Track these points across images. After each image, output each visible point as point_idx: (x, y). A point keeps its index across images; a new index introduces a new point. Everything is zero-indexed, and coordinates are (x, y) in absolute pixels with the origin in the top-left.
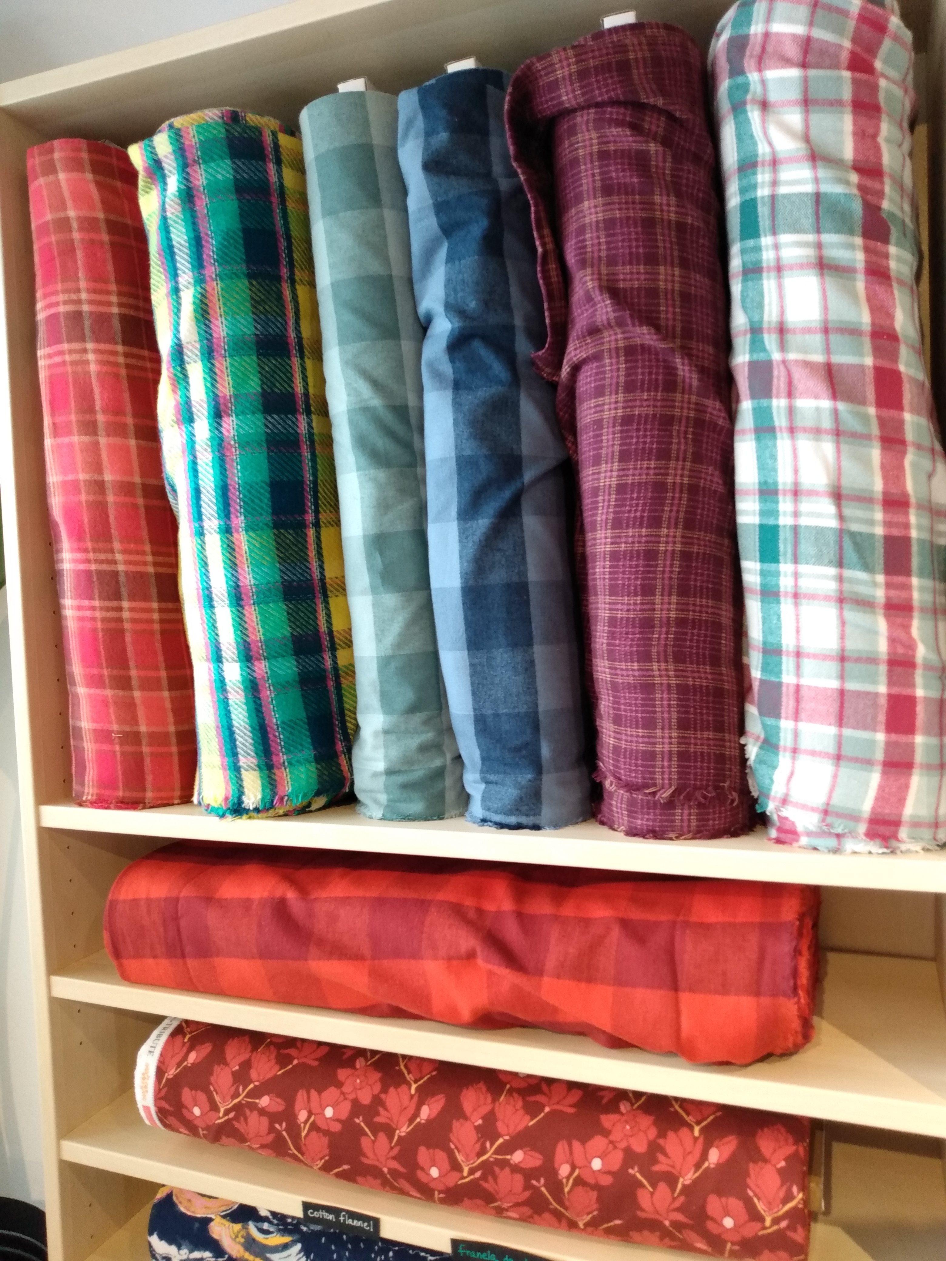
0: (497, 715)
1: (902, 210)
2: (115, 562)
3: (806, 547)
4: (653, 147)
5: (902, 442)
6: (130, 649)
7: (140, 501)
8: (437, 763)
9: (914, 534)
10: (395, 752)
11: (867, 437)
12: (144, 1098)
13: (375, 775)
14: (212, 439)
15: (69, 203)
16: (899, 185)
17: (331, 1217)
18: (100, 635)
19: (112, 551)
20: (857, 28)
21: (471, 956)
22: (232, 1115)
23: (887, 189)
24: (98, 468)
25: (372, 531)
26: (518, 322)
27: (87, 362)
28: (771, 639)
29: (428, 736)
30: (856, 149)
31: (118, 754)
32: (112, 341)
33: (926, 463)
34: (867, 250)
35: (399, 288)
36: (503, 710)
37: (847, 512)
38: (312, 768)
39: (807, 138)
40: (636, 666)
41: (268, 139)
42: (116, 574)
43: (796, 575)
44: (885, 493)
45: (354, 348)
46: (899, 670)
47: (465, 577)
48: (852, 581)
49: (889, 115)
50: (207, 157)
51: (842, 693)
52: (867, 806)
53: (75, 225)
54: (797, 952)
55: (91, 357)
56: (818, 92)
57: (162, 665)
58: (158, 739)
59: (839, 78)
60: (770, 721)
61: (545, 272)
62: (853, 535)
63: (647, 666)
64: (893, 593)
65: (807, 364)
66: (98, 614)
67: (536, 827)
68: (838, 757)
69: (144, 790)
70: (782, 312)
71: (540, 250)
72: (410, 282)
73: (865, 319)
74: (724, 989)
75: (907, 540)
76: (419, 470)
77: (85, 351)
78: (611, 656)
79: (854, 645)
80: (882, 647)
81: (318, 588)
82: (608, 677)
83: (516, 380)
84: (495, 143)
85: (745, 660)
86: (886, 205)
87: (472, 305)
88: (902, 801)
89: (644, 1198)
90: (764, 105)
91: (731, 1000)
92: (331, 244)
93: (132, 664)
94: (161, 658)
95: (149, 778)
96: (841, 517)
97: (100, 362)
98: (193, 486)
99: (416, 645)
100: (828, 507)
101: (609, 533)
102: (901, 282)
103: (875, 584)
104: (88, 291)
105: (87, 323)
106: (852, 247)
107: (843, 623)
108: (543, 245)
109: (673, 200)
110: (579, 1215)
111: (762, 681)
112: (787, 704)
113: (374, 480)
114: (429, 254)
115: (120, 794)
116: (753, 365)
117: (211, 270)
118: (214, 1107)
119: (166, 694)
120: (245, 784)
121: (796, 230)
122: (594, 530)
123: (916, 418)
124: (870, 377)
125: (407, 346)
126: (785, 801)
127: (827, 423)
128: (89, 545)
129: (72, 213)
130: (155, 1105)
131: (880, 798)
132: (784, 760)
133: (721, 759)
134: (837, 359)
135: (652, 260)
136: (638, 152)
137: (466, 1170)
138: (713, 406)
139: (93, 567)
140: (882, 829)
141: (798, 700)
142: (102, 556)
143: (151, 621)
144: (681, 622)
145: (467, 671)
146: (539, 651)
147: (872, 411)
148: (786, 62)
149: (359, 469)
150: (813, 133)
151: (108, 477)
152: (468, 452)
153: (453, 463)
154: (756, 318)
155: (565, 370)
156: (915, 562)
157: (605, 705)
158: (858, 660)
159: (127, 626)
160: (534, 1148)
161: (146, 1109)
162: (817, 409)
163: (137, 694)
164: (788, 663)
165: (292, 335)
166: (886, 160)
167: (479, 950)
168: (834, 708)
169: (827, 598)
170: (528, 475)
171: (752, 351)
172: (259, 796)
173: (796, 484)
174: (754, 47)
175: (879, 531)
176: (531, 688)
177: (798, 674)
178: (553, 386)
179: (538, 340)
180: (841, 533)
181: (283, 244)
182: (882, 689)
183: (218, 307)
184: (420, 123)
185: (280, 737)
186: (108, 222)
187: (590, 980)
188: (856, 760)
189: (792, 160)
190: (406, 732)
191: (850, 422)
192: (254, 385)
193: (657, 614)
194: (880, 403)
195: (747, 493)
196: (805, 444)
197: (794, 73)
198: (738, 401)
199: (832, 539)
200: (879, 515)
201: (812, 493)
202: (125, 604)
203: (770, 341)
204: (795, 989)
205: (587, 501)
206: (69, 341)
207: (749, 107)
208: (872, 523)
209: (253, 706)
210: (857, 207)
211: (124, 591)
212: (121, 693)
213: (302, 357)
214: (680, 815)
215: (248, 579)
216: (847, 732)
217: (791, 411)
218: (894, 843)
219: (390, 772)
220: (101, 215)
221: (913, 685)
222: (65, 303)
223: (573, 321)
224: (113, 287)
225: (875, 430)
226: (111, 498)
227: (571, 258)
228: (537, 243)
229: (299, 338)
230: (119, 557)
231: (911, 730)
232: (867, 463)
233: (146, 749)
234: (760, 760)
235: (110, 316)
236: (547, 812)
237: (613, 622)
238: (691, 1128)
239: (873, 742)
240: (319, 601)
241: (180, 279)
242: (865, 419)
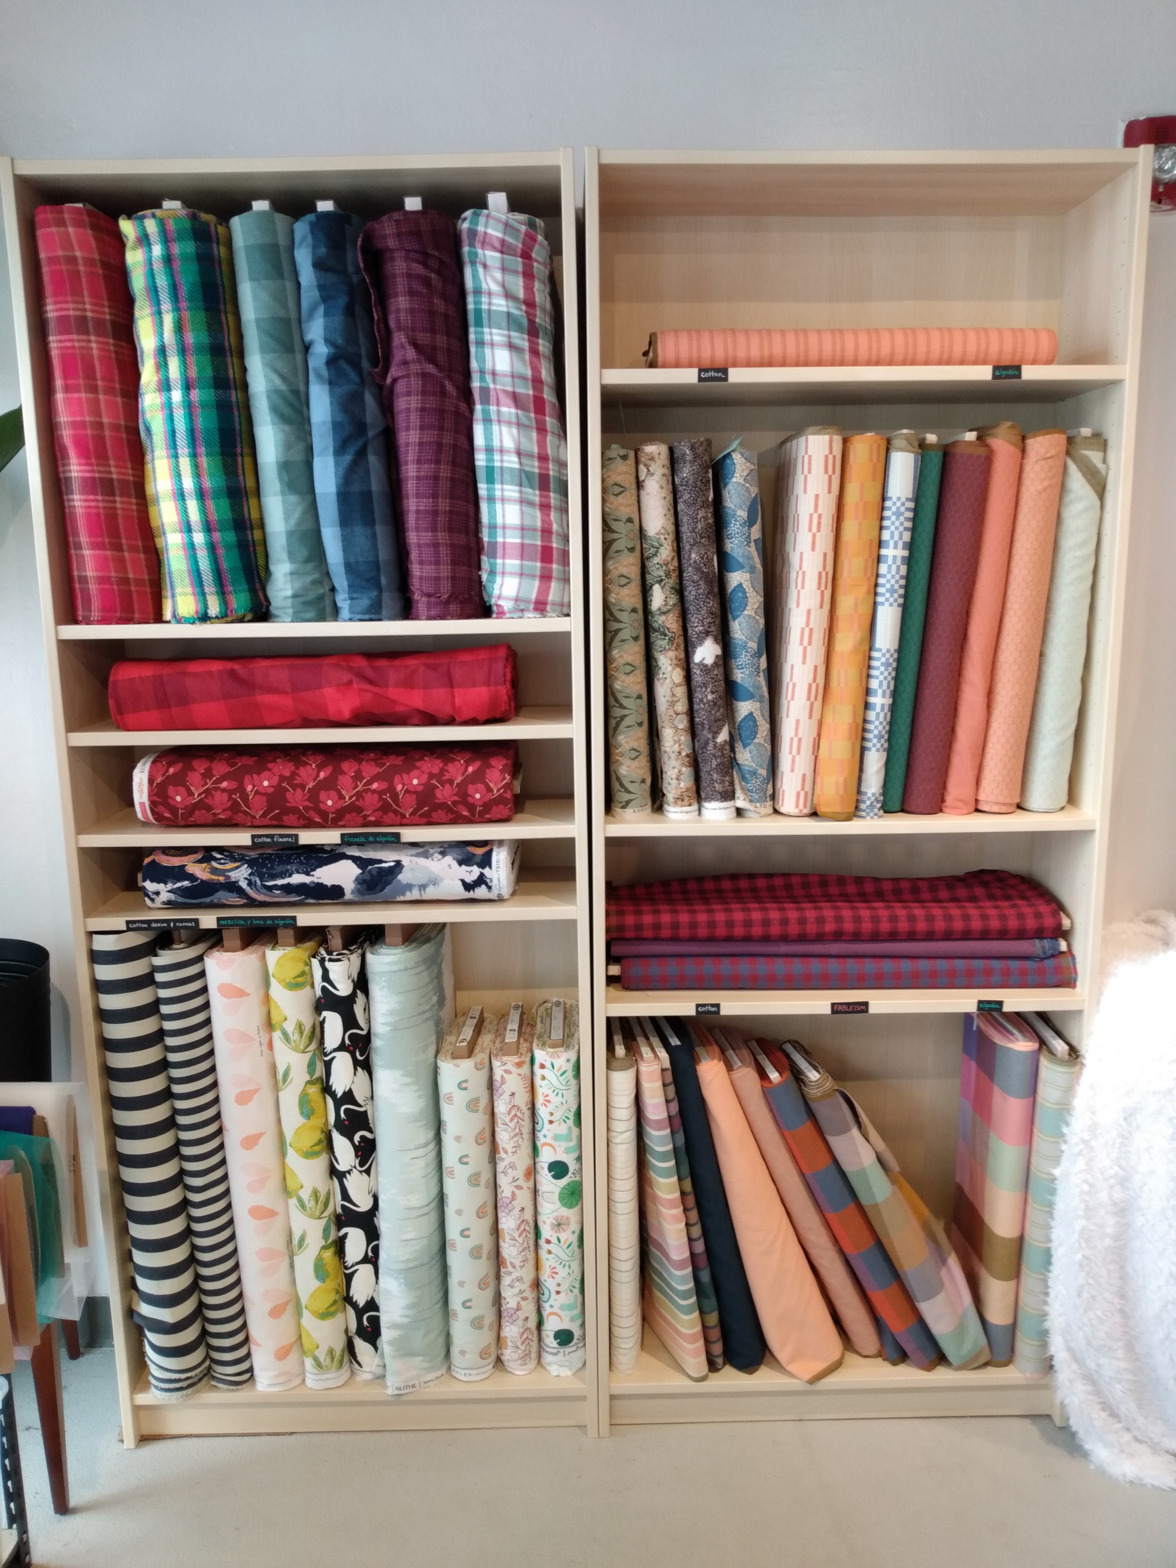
0: (357, 562)
1: (545, 322)
2: (110, 473)
3: (506, 477)
4: (433, 275)
5: (546, 431)
6: (121, 527)
7: (124, 436)
8: (321, 591)
9: (551, 473)
10: (298, 585)
11: (531, 427)
12: (141, 797)
13: (286, 598)
14: (183, 402)
15: (76, 247)
16: (544, 310)
17: (269, 840)
18: (103, 517)
19: (109, 466)
20: (524, 239)
21: (350, 683)
22: (203, 796)
23: (538, 313)
24: (97, 413)
25: (282, 460)
26: (363, 352)
27: (91, 348)
28: (492, 521)
29: (316, 576)
30: (525, 294)
31: (116, 592)
32: (106, 336)
33: (556, 441)
34: (530, 341)
35: (294, 324)
36: (361, 559)
37: (524, 461)
38: (248, 594)
39: (503, 286)
40: (430, 534)
41: (213, 229)
42: (111, 480)
43: (502, 490)
44: (539, 454)
45: (269, 356)
46: (546, 534)
47: (338, 487)
48: (527, 493)
49: (538, 279)
50: (181, 238)
51: (522, 545)
52: (533, 596)
53: (80, 262)
54: (505, 667)
55: (94, 345)
56: (508, 265)
57: (139, 538)
58: (139, 582)
59: (517, 261)
60: (492, 561)
61: (378, 328)
62: (525, 472)
63: (435, 534)
64: (543, 499)
65: (505, 391)
66: (101, 504)
67: (380, 620)
68: (521, 575)
69: (133, 612)
70: (494, 365)
71: (376, 317)
72: (300, 321)
73: (529, 373)
74: (474, 685)
75: (548, 476)
76: (307, 426)
77: (89, 341)
78: (417, 529)
79: (528, 522)
80: (539, 524)
81: (244, 493)
82: (416, 541)
83: (363, 383)
84: (349, 256)
85: (480, 535)
86: (537, 320)
87: (340, 341)
88: (548, 594)
89: (438, 793)
90: (485, 266)
91: (478, 689)
92: (255, 297)
93: (123, 536)
94: (138, 533)
95: (136, 606)
96: (521, 464)
97: (99, 349)
98: (170, 428)
99: (309, 525)
100: (515, 459)
101: (415, 466)
102: (544, 357)
103: (535, 495)
104: (92, 304)
105: (90, 324)
106: (523, 339)
107: (522, 512)
108: (378, 315)
109: (443, 302)
110: (406, 809)
111: (488, 542)
112: (500, 551)
113: (283, 430)
114: (312, 310)
115: (118, 615)
116: (481, 388)
117: (184, 305)
118: (191, 794)
119: (142, 556)
120: (209, 603)
121: (500, 328)
122: (407, 464)
123: (552, 420)
124: (531, 399)
125: (299, 357)
126: (499, 597)
127: (514, 420)
128: (94, 461)
129: (78, 254)
130: (149, 800)
131: (539, 592)
132: (499, 579)
133: (471, 580)
134: (518, 390)
135: (433, 331)
136: (426, 277)
137: (347, 798)
138: (463, 406)
139: (97, 475)
140: (540, 606)
141: (504, 550)
142: (102, 469)
143: (132, 510)
144: (451, 512)
145: (340, 538)
146: (379, 528)
147: (533, 415)
148: (494, 249)
149: (273, 424)
150: (506, 284)
151: (105, 420)
152: (339, 420)
153: (330, 425)
154: (482, 366)
155: (389, 380)
156: (552, 486)
157: (414, 555)
158: (529, 529)
159: (119, 512)
160: (383, 780)
161: (142, 804)
162: (510, 413)
163: (126, 554)
164: (499, 532)
165: (227, 344)
166: (537, 299)
167: (354, 679)
168: (519, 552)
169: (515, 501)
170: (371, 434)
171: (480, 381)
172: (218, 610)
173: (501, 447)
174: (480, 237)
175: (536, 471)
176: (375, 547)
177: (504, 537)
178: (380, 387)
179: (375, 362)
180: (521, 471)
181: (221, 290)
182: (539, 543)
183: (188, 326)
184: (310, 239)
185: (228, 577)
186: (102, 261)
187: (412, 688)
188: (528, 575)
189: (498, 295)
190: (304, 574)
191: (524, 420)
192: (209, 372)
193: (440, 508)
194: (536, 412)
195: (480, 450)
196: (505, 429)
197: (498, 255)
198: (474, 404)
199: (517, 473)
200: (536, 464)
201: (508, 452)
202: (118, 499)
203: (489, 378)
204: (505, 681)
205: (402, 449)
206: (78, 333)
207: (478, 265)
208: (533, 467)
209: (212, 558)
210: (525, 322)
211: (117, 491)
212: (116, 553)
213: (232, 356)
214: (453, 607)
215: (208, 484)
216: (525, 563)
217: (498, 412)
218: (545, 613)
219: (294, 596)
220: (97, 257)
221: (551, 542)
222: (74, 309)
223: (393, 355)
224: (106, 303)
225: (534, 425)
226: (107, 433)
227: (392, 324)
228: (375, 314)
229: (230, 345)
230: (113, 469)
231: (551, 562)
232: (531, 440)
233: (133, 588)
234: (488, 580)
235: (104, 320)
236: (385, 612)
237: (418, 512)
238: (459, 761)
239: (536, 567)
240: (245, 500)
241: (162, 307)
242: (529, 418)
